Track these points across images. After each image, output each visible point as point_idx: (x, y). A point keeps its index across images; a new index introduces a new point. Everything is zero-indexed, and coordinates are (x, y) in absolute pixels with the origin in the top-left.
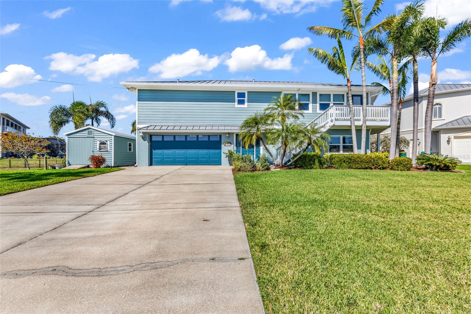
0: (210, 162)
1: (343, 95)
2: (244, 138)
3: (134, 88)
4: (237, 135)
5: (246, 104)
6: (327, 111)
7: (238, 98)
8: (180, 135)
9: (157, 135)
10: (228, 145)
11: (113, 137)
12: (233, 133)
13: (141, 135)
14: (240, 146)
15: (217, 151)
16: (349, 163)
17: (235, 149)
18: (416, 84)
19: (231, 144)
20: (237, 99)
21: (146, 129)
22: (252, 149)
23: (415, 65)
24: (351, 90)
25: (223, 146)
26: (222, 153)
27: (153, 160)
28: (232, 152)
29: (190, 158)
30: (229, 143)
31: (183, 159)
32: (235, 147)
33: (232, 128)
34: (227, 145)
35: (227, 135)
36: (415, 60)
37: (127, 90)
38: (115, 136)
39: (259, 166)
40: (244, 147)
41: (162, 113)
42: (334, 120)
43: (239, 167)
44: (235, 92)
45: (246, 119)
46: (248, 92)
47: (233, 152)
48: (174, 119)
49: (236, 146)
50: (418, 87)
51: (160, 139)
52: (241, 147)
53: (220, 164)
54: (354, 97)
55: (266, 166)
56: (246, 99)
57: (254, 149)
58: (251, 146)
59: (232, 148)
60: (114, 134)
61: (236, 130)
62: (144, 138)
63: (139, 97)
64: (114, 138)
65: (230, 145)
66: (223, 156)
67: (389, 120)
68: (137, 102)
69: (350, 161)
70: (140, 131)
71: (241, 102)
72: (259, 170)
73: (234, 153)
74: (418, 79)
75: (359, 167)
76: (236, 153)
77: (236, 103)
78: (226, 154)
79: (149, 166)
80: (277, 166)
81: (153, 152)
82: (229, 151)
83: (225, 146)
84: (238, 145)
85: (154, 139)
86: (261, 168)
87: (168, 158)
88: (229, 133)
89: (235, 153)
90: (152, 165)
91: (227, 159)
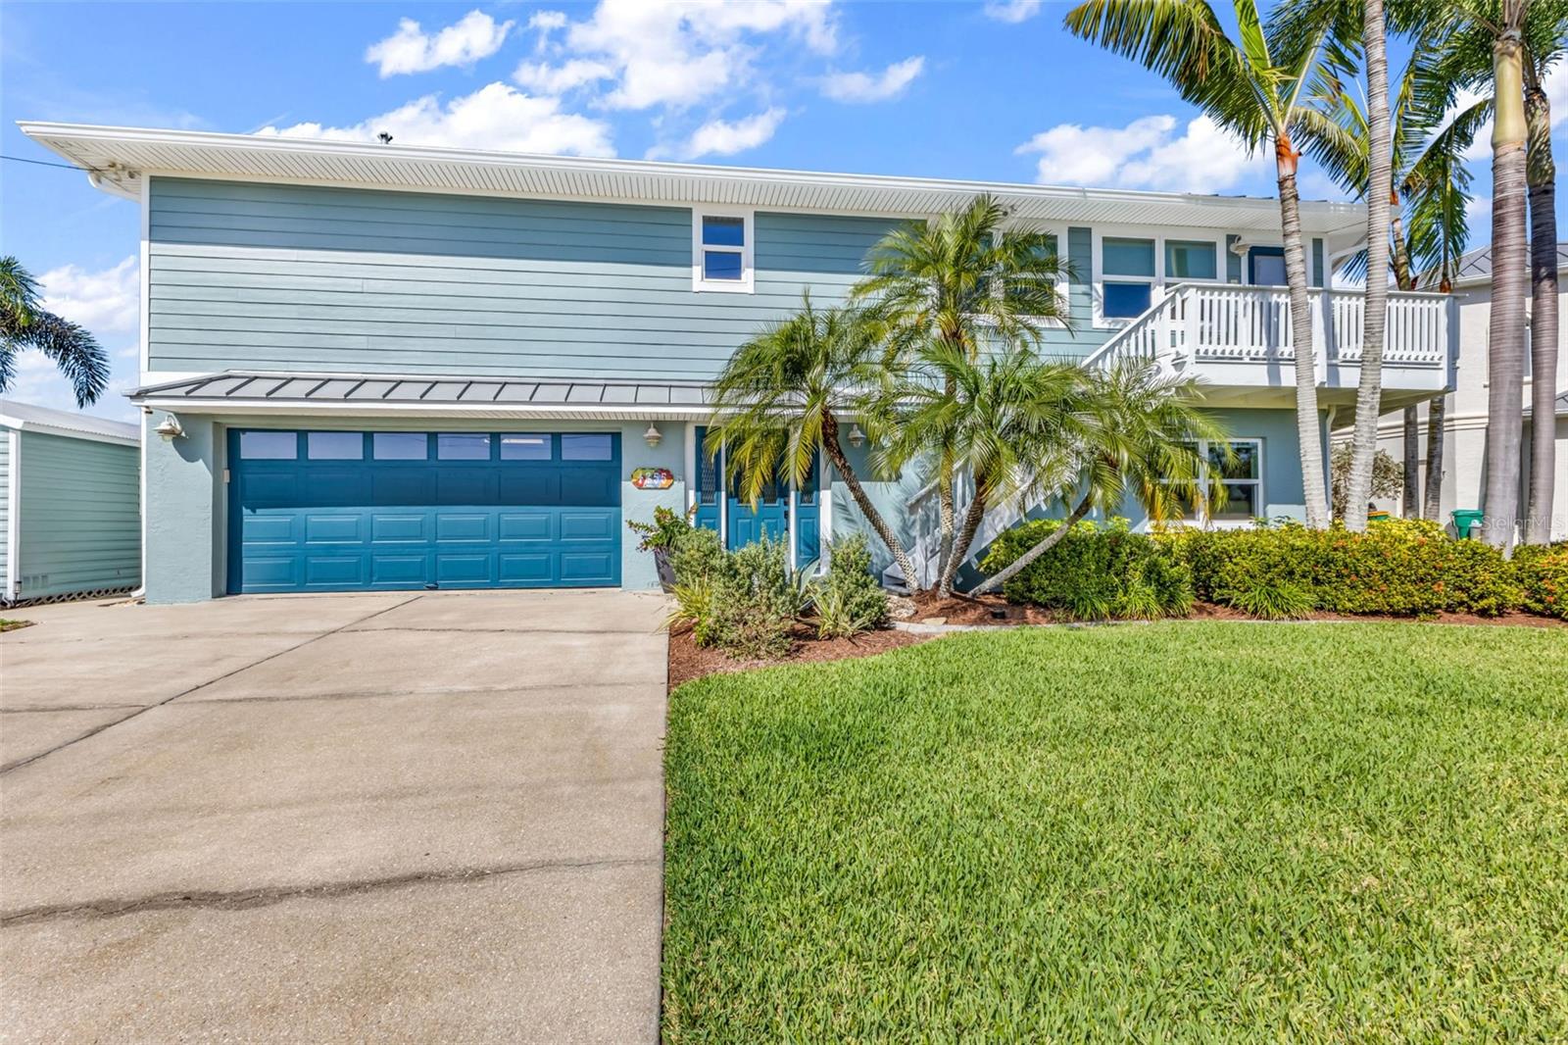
0: (565, 571)
1: (1211, 246)
2: (737, 443)
3: (124, 168)
4: (701, 433)
5: (748, 274)
6: (1145, 321)
7: (705, 242)
8: (400, 429)
9: (270, 427)
10: (656, 482)
11: (12, 437)
12: (680, 424)
13: (165, 426)
14: (718, 489)
15: (597, 515)
16: (1317, 582)
17: (692, 502)
18: (1544, 199)
19: (670, 476)
20: (699, 248)
21: (182, 391)
22: (779, 502)
23: (1539, 112)
24: (1296, 197)
25: (627, 487)
26: (625, 525)
27: (245, 562)
28: (675, 522)
29: (454, 550)
30: (661, 471)
31: (419, 559)
32: (692, 494)
33: (677, 395)
34: (648, 482)
35: (652, 432)
36: (1538, 90)
37: (91, 180)
38: (24, 433)
39: (832, 610)
40: (737, 493)
41: (293, 312)
42: (1191, 359)
43: (710, 621)
44: (689, 211)
45: (752, 340)
46: (756, 214)
47: (682, 517)
48: (362, 342)
49: (698, 488)
50: (1553, 212)
51: (284, 449)
52: (723, 494)
53: (617, 582)
54: (1257, 258)
55: (868, 605)
56: (747, 251)
57: (786, 504)
58: (775, 489)
59: (679, 497)
60: (18, 424)
61: (695, 407)
62: (184, 443)
63: (154, 223)
64: (24, 448)
65: (664, 482)
66: (630, 540)
67: (1444, 364)
68: (145, 244)
69: (1320, 570)
70: (148, 402)
71: (723, 266)
72: (831, 637)
73: (686, 524)
74: (1553, 174)
75: (1373, 606)
76: (698, 526)
77: (697, 271)
78: (642, 532)
79: (216, 595)
80: (924, 596)
81: (246, 520)
82: (661, 515)
83: (640, 487)
84: (707, 481)
85: (252, 449)
86: (844, 620)
87: (330, 551)
88: (660, 424)
89: (692, 523)
90: (239, 593)
91: (649, 556)
